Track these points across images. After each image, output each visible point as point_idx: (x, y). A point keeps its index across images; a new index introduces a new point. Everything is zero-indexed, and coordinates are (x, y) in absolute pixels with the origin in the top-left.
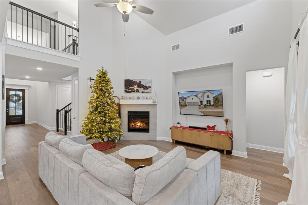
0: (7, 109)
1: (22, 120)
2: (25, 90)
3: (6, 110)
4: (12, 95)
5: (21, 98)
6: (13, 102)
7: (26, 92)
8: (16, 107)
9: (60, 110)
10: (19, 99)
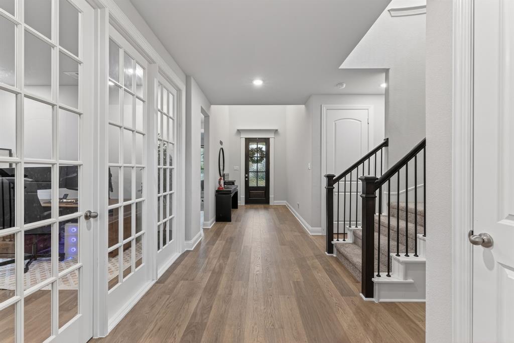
0: (247, 175)
1: (265, 197)
2: (269, 139)
3: (246, 177)
4: (252, 150)
5: (264, 155)
6: (254, 162)
7: (271, 141)
8: (257, 172)
9: (337, 176)
10: (262, 158)
